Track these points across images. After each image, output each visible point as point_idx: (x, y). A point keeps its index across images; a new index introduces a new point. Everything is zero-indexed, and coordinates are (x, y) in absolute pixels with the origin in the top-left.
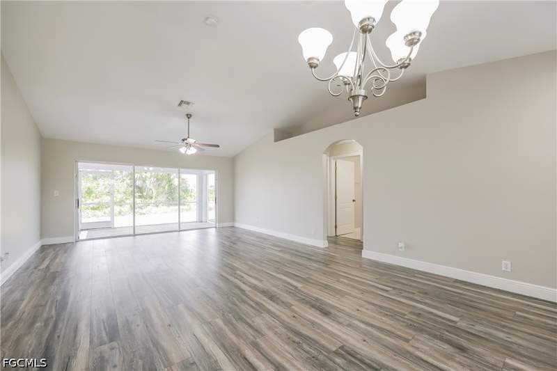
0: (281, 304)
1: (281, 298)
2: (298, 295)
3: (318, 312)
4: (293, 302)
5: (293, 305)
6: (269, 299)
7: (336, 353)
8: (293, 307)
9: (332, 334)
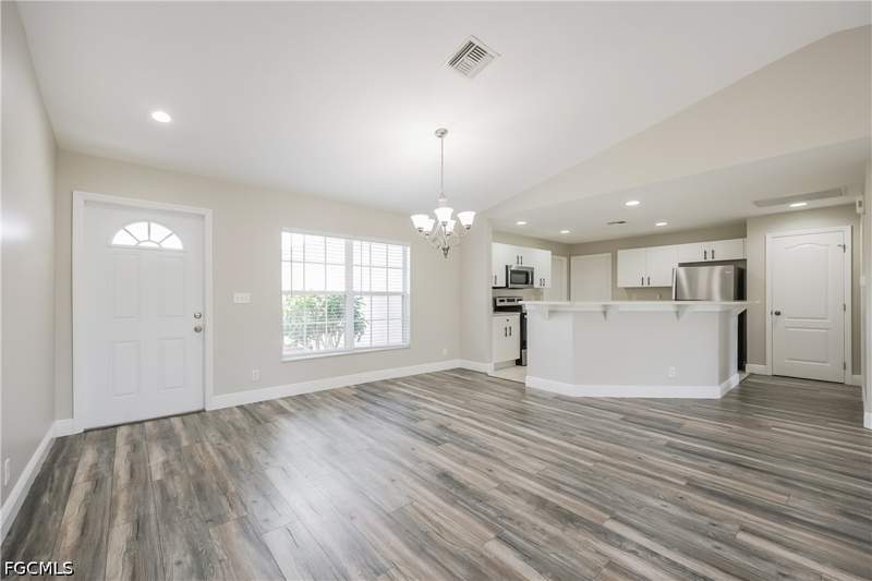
0: (517, 491)
1: (523, 503)
2: (490, 511)
3: (456, 478)
4: (498, 494)
5: (496, 488)
6: (546, 500)
7: (445, 441)
8: (496, 485)
9: (445, 454)
